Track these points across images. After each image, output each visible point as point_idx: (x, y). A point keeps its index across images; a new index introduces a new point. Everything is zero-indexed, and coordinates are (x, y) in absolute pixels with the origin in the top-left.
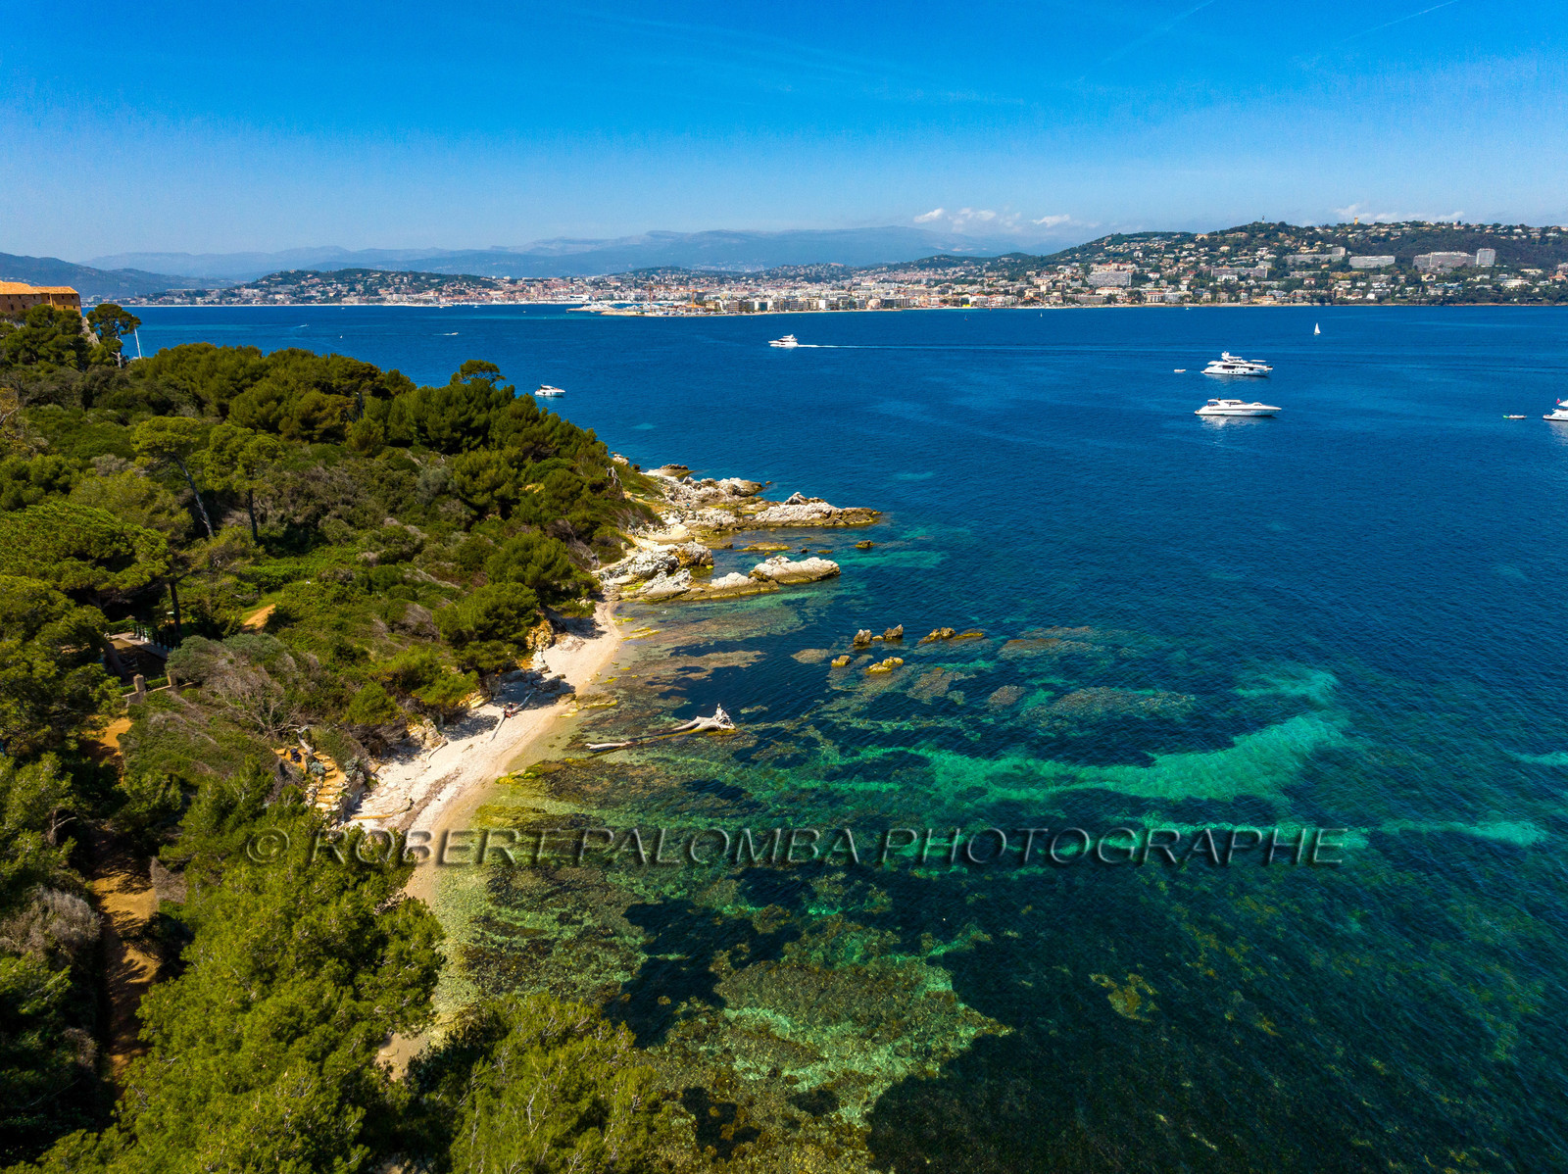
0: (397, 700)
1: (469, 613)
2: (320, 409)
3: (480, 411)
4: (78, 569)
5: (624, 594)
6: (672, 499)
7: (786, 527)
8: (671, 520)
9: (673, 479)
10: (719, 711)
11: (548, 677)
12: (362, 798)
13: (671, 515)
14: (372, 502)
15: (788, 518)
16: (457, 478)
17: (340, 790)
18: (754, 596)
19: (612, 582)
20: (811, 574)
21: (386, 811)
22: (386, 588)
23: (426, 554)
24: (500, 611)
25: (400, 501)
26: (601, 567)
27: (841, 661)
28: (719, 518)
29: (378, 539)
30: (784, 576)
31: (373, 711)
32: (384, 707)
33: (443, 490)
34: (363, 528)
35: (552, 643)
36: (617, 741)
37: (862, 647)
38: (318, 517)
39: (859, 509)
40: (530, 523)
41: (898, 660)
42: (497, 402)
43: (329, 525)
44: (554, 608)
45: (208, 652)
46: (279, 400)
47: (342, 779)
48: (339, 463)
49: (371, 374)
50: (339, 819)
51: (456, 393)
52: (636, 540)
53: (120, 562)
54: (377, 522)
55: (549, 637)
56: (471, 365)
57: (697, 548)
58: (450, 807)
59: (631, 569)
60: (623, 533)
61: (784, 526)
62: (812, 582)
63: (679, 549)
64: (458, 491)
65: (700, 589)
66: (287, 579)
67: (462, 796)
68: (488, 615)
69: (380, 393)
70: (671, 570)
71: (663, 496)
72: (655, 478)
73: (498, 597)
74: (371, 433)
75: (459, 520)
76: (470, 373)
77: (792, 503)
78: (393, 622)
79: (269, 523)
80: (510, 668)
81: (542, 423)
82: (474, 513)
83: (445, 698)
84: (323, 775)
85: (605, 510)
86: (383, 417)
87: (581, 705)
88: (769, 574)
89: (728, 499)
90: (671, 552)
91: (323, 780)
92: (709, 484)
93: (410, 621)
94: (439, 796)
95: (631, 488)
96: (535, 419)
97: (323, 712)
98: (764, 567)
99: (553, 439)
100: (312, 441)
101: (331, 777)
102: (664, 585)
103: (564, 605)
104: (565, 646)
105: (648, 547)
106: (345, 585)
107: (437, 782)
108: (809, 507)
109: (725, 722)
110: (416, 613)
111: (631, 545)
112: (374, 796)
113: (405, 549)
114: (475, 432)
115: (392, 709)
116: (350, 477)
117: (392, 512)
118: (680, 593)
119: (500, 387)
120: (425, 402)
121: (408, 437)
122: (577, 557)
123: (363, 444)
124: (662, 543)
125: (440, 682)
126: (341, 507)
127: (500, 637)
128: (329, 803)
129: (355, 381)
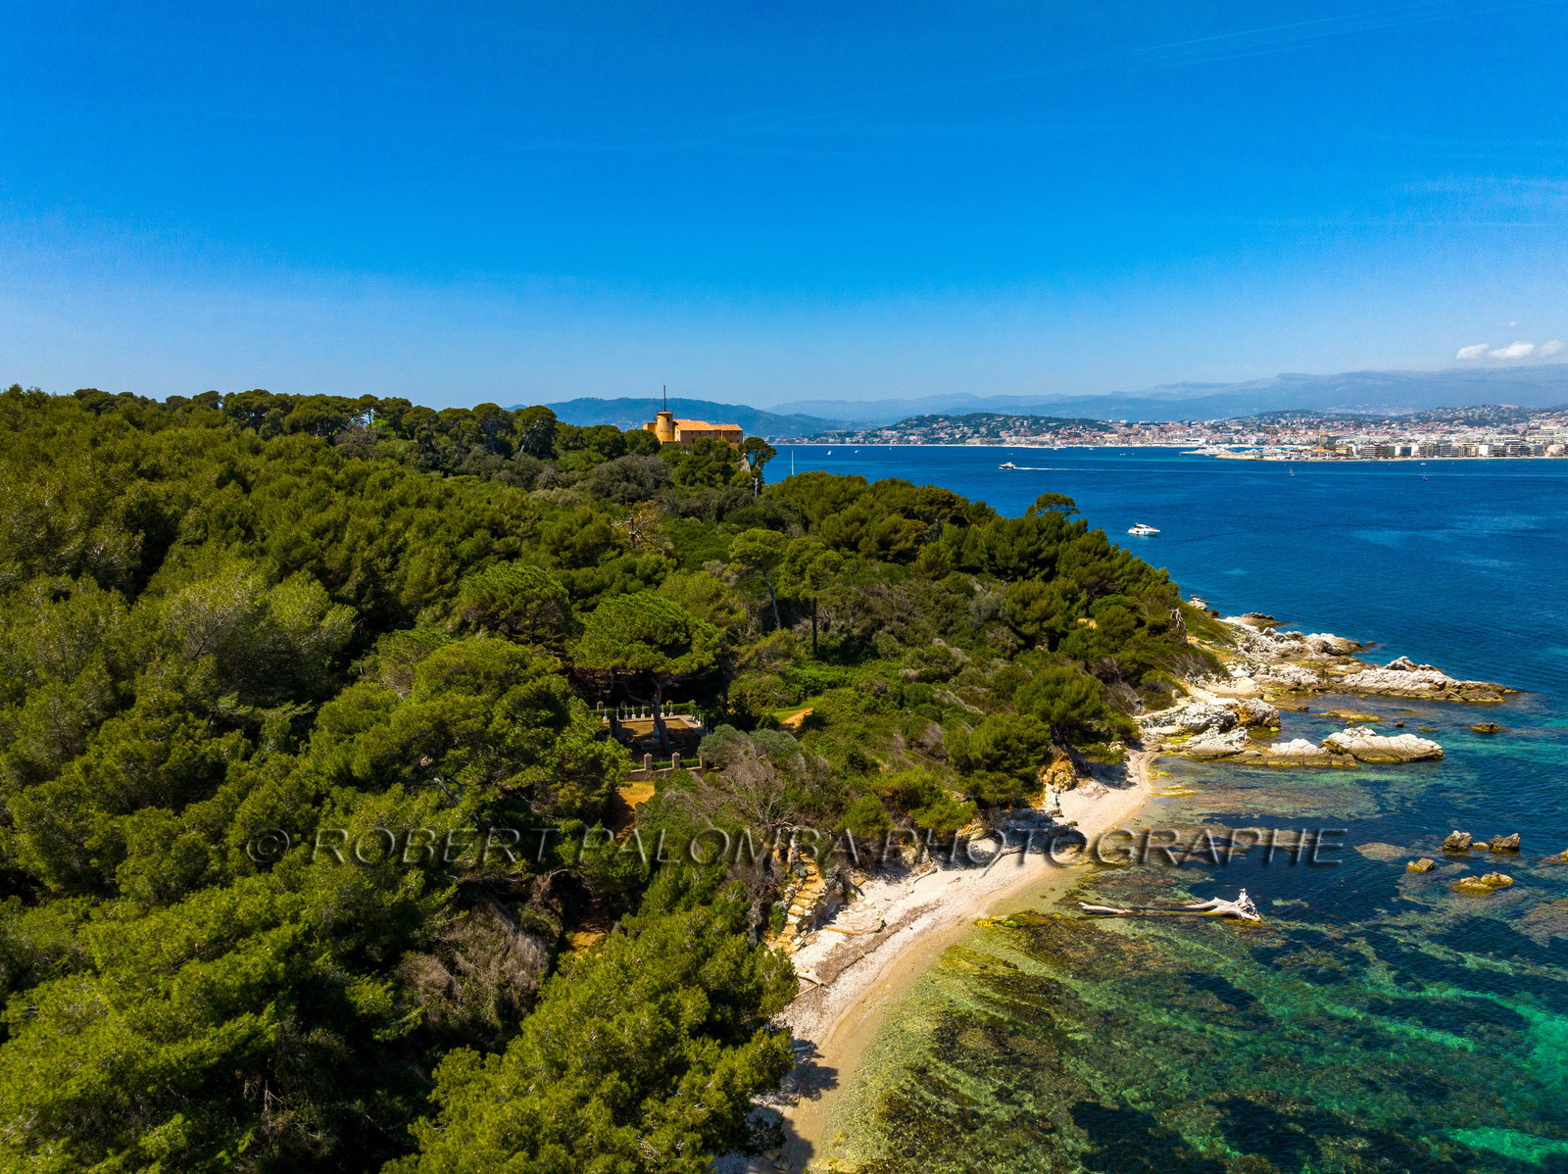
0: (894, 818)
1: (979, 740)
2: (896, 531)
3: (1050, 543)
4: (643, 652)
5: (1165, 746)
6: (1247, 650)
7: (1383, 695)
8: (1238, 672)
9: (1253, 628)
10: (1243, 897)
11: (1060, 821)
12: (838, 909)
13: (1240, 667)
14: (924, 622)
15: (1386, 685)
16: (1008, 606)
17: (816, 896)
18: (1322, 769)
19: (1154, 730)
20: (1403, 753)
21: (857, 928)
22: (916, 705)
23: (963, 677)
24: (1008, 742)
25: (951, 623)
26: (1145, 713)
27: (1424, 864)
28: (1297, 675)
29: (921, 657)
30: (1365, 751)
31: (867, 823)
32: (876, 821)
33: (993, 617)
34: (912, 645)
35: (1073, 786)
36: (1117, 907)
37: (1455, 852)
38: (873, 630)
39: (1485, 684)
40: (1075, 658)
41: (1505, 878)
42: (1068, 535)
43: (882, 640)
44: (1079, 750)
45: (734, 741)
46: (863, 522)
47: (820, 885)
48: (902, 582)
49: (949, 502)
50: (810, 925)
51: (1028, 524)
52: (1192, 690)
53: (675, 650)
54: (926, 641)
55: (1069, 779)
56: (1047, 497)
57: (1262, 707)
58: (921, 939)
59: (1179, 719)
60: (1178, 681)
61: (1379, 693)
62: (1401, 763)
63: (1241, 705)
64: (1008, 618)
65: (1256, 752)
66: (832, 685)
67: (935, 930)
68: (996, 745)
69: (958, 521)
70: (1227, 726)
71: (1235, 645)
72: (1231, 625)
73: (1009, 728)
74: (939, 556)
75: (1005, 648)
76: (1045, 505)
77: (1394, 668)
78: (912, 739)
79: (830, 632)
80: (1020, 804)
81: (1112, 557)
82: (1021, 642)
83: (940, 823)
84: (805, 878)
85: (1163, 654)
86: (958, 543)
88: (1345, 746)
89: (1314, 657)
90: (1231, 707)
91: (803, 883)
92: (1296, 637)
93: (927, 741)
94: (913, 925)
95: (1199, 634)
96: (1104, 554)
97: (821, 815)
98: (1342, 738)
99: (1122, 575)
100: (885, 561)
101: (811, 882)
102: (1213, 742)
103: (1091, 747)
104: (1085, 791)
105: (1204, 699)
106: (878, 697)
107: (915, 909)
108: (1416, 674)
109: (1248, 910)
110: (934, 733)
111: (1183, 693)
112: (849, 910)
113: (945, 670)
114: (1042, 564)
115: (885, 825)
116: (909, 597)
117: (943, 633)
118: (1231, 754)
119: (1072, 521)
120: (997, 531)
121: (979, 565)
122: (1120, 699)
123: (931, 566)
124: (1220, 695)
125: (937, 806)
126: (895, 623)
127: (1007, 770)
128: (803, 907)
129: (934, 508)
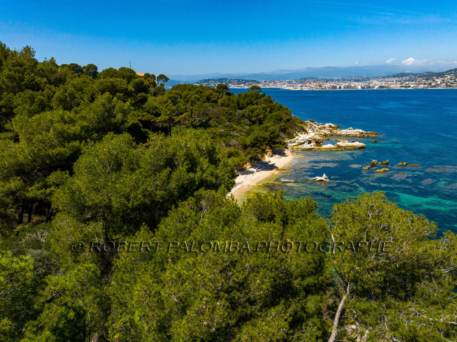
1: (248, 141)
3: (255, 100)
4: (147, 115)
5: (294, 148)
8: (310, 131)
11: (270, 164)
15: (348, 134)
16: (247, 113)
18: (336, 151)
19: (290, 144)
20: (356, 146)
22: (226, 137)
23: (237, 130)
24: (258, 139)
25: (231, 119)
26: (288, 140)
27: (367, 168)
28: (325, 132)
29: (224, 126)
30: (347, 147)
33: (243, 116)
34: (221, 124)
36: (291, 181)
37: (373, 165)
38: (209, 120)
39: (372, 132)
41: (387, 169)
42: (260, 97)
43: (211, 122)
44: (273, 146)
46: (201, 92)
48: (216, 107)
49: (226, 88)
51: (249, 94)
52: (299, 135)
53: (157, 115)
54: (224, 123)
55: (271, 154)
57: (318, 137)
58: (239, 190)
59: (297, 141)
60: (295, 132)
61: (346, 136)
63: (312, 138)
64: (247, 116)
65: (318, 148)
68: (254, 140)
69: (228, 94)
70: (310, 142)
71: (308, 126)
73: (258, 134)
74: (225, 102)
75: (247, 124)
76: (253, 89)
77: (349, 129)
78: (227, 144)
81: (273, 103)
82: (251, 123)
85: (290, 126)
86: (228, 100)
87: (280, 171)
88: (341, 146)
89: (328, 128)
92: (322, 124)
93: (232, 144)
94: (236, 187)
98: (339, 143)
99: (275, 108)
102: (307, 146)
103: (276, 145)
104: (276, 157)
105: (302, 137)
106: (215, 135)
108: (355, 131)
113: (232, 129)
116: (218, 111)
117: (229, 121)
118: (312, 149)
119: (261, 93)
120: (240, 97)
122: (281, 136)
123: (223, 104)
126: (215, 118)
127: (257, 147)
129: (222, 90)
